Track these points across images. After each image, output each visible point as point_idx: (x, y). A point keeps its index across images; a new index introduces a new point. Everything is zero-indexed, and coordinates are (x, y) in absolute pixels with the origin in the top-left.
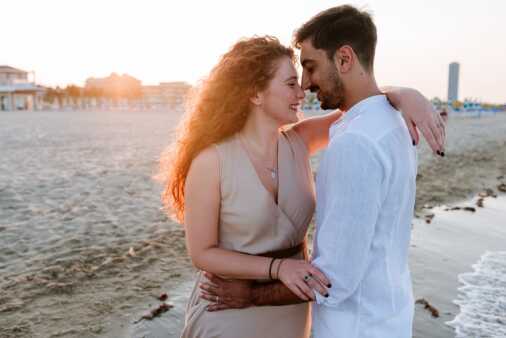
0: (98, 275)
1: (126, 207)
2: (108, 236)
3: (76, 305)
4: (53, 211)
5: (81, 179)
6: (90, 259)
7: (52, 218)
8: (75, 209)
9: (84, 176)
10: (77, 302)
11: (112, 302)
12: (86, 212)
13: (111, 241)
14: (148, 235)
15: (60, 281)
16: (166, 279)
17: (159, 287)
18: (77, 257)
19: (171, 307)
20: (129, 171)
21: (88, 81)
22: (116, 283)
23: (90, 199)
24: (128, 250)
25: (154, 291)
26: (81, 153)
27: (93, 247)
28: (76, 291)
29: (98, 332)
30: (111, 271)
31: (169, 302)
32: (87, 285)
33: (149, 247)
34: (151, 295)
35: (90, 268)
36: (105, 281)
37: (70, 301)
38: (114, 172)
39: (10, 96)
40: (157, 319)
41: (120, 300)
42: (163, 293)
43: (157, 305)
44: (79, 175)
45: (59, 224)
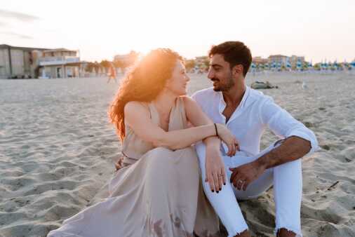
39: (63, 67)
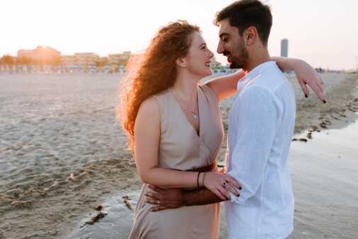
0: (50, 194)
1: (63, 144)
2: (53, 166)
3: (36, 217)
4: (8, 149)
5: (26, 124)
6: (41, 183)
7: (8, 154)
8: (25, 147)
9: (28, 122)
10: (37, 214)
11: (63, 213)
12: (33, 149)
13: (55, 169)
14: (83, 165)
15: (21, 200)
16: (100, 195)
17: (95, 201)
18: (31, 181)
19: (106, 214)
20: (61, 118)
21: (19, 52)
22: (64, 199)
23: (34, 140)
24: (69, 175)
25: (92, 204)
26: (22, 106)
27: (43, 174)
28: (34, 207)
29: (55, 235)
30: (58, 191)
31: (103, 211)
32: (42, 202)
33: (84, 173)
34: (90, 207)
35: (42, 189)
36: (54, 198)
37: (30, 213)
38: (50, 119)
40: (96, 223)
41: (68, 211)
42: (99, 205)
43: (95, 214)
44: (24, 122)
45: (15, 158)
